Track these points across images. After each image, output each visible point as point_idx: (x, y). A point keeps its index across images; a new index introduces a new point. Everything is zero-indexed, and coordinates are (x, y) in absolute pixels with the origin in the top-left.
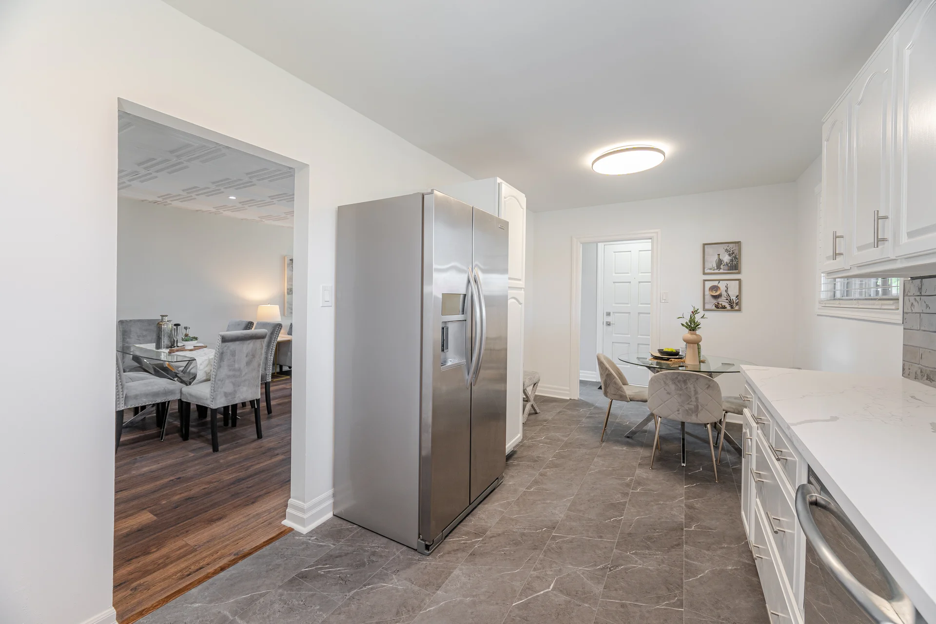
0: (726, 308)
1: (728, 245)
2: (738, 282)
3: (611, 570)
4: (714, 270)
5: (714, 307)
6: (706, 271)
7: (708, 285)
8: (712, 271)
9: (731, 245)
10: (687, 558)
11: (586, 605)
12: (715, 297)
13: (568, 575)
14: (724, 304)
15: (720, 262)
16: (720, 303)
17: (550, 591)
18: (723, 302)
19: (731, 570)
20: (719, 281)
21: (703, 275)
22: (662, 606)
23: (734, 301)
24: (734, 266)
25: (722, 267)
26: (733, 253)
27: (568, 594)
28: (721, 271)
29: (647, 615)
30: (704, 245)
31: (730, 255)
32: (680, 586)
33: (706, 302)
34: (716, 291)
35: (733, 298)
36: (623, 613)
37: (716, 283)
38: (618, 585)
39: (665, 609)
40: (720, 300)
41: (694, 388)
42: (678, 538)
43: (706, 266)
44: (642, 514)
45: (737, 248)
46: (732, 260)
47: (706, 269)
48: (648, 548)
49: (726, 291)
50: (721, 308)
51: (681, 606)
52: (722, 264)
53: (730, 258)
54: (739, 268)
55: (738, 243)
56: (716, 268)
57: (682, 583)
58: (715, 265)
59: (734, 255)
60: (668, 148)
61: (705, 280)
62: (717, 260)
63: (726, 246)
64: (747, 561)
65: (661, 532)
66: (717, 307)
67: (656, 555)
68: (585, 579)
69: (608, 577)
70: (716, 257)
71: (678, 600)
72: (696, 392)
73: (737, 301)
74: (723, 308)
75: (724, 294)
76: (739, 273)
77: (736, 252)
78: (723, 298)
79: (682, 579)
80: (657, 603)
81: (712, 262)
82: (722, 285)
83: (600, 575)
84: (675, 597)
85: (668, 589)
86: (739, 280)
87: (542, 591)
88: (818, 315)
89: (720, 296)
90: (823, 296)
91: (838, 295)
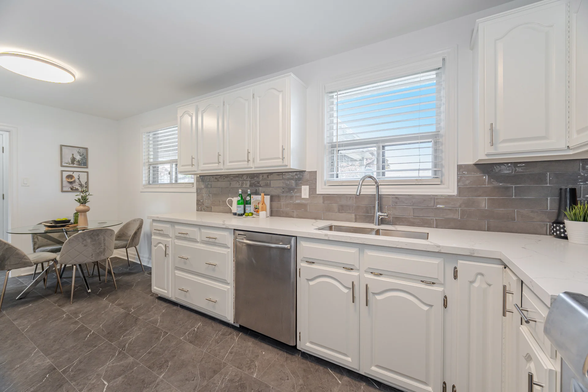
0: (79, 190)
1: (79, 149)
2: (86, 173)
3: (124, 350)
4: (69, 164)
5: (70, 190)
6: (64, 164)
7: (65, 174)
8: (68, 165)
9: (81, 149)
10: (146, 320)
11: (135, 368)
12: (71, 183)
13: (106, 371)
14: (77, 187)
15: (73, 160)
16: (74, 186)
17: (108, 385)
18: (76, 186)
19: (165, 311)
20: (74, 172)
21: (61, 167)
22: (162, 339)
23: (84, 185)
24: (84, 163)
25: (75, 162)
26: (83, 155)
27: (120, 376)
28: (75, 165)
29: (161, 346)
30: (62, 146)
31: (80, 156)
32: (158, 329)
33: (63, 186)
34: (72, 179)
35: (83, 183)
36: (153, 354)
37: (71, 173)
38: (136, 351)
39: (164, 339)
40: (74, 184)
41: (104, 237)
42: (132, 318)
43: (63, 161)
44: (101, 322)
45: (85, 152)
46: (82, 159)
47: (63, 163)
48: (126, 330)
49: (79, 179)
50: (75, 190)
51: (167, 333)
52: (75, 161)
53: (81, 157)
54: (87, 165)
55: (86, 149)
56: (71, 163)
57: (157, 328)
58: (70, 161)
59: (83, 156)
60: (78, 74)
61: (62, 171)
62: (72, 158)
63: (78, 149)
64: (166, 305)
65: (122, 321)
66: (72, 189)
67: (134, 329)
68: (118, 364)
69: (127, 353)
70: (71, 156)
71: (163, 333)
72: (104, 240)
73: (86, 185)
74: (77, 190)
75: (77, 181)
76: (87, 168)
77: (85, 154)
78: (77, 183)
79: (155, 327)
80: (159, 340)
81: (67, 159)
82: (76, 175)
83: (123, 356)
84: (161, 333)
85: (156, 333)
86: (87, 172)
87: (103, 389)
88: (141, 192)
89: (74, 181)
90: (144, 183)
91: (151, 182)
